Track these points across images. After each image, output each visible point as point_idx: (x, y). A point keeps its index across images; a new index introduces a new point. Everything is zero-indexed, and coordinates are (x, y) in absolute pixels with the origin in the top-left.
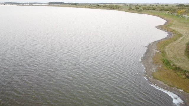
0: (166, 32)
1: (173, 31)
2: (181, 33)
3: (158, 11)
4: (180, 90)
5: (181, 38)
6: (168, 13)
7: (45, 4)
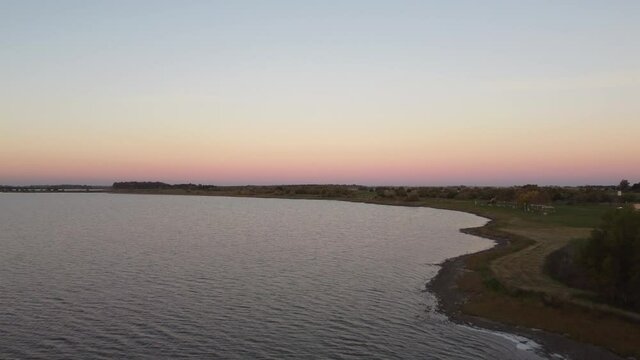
0: (491, 238)
1: (508, 236)
2: (532, 238)
3: (463, 199)
4: (534, 330)
5: (531, 248)
6: (493, 202)
7: (100, 187)
